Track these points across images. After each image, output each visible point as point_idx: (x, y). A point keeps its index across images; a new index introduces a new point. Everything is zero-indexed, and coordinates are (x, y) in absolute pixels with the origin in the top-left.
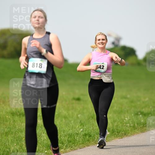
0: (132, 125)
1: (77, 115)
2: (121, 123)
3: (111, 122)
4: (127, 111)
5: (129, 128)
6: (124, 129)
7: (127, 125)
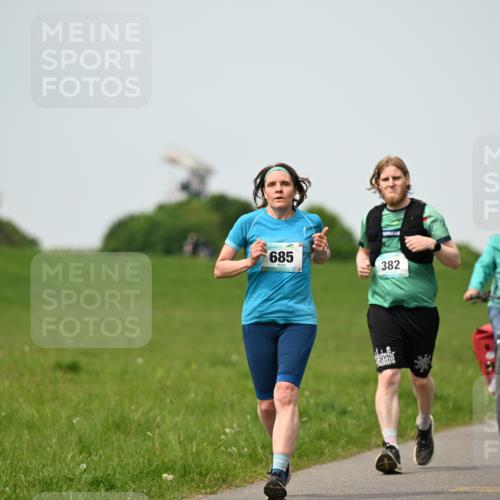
0: (246, 450)
1: (69, 418)
2: (210, 444)
3: (180, 442)
4: (232, 406)
5: (236, 460)
6: (221, 465)
7: (229, 450)
